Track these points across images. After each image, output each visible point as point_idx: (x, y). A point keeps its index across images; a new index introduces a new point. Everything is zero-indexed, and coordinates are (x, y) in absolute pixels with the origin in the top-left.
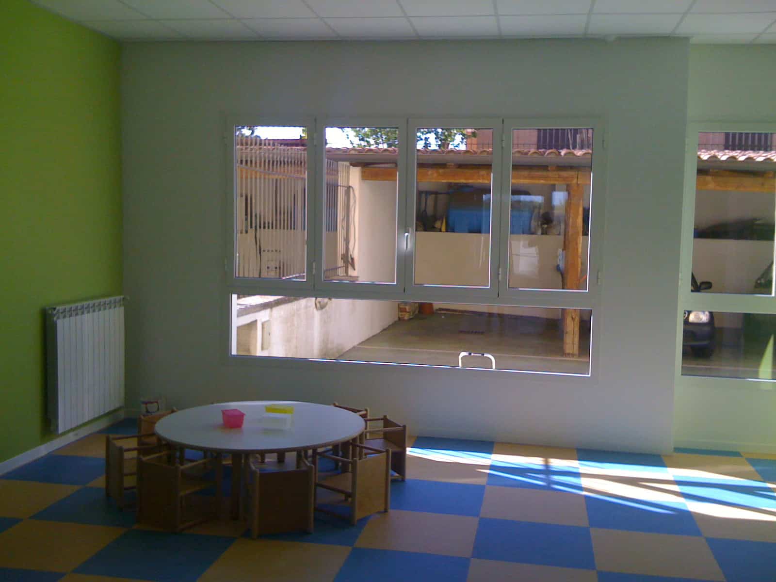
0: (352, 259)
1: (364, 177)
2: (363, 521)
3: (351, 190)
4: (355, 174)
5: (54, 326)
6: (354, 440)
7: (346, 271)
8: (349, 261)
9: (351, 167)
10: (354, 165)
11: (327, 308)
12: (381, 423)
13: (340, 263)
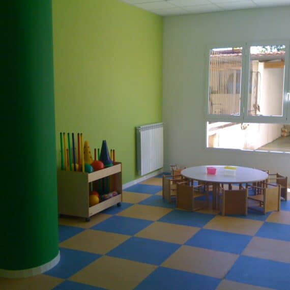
0: (259, 106)
1: (266, 67)
2: (268, 213)
3: (259, 74)
4: (261, 65)
5: (140, 134)
6: (264, 181)
7: (256, 113)
8: (257, 108)
9: (259, 63)
10: (260, 61)
11: (247, 129)
12: (276, 176)
13: (252, 108)
